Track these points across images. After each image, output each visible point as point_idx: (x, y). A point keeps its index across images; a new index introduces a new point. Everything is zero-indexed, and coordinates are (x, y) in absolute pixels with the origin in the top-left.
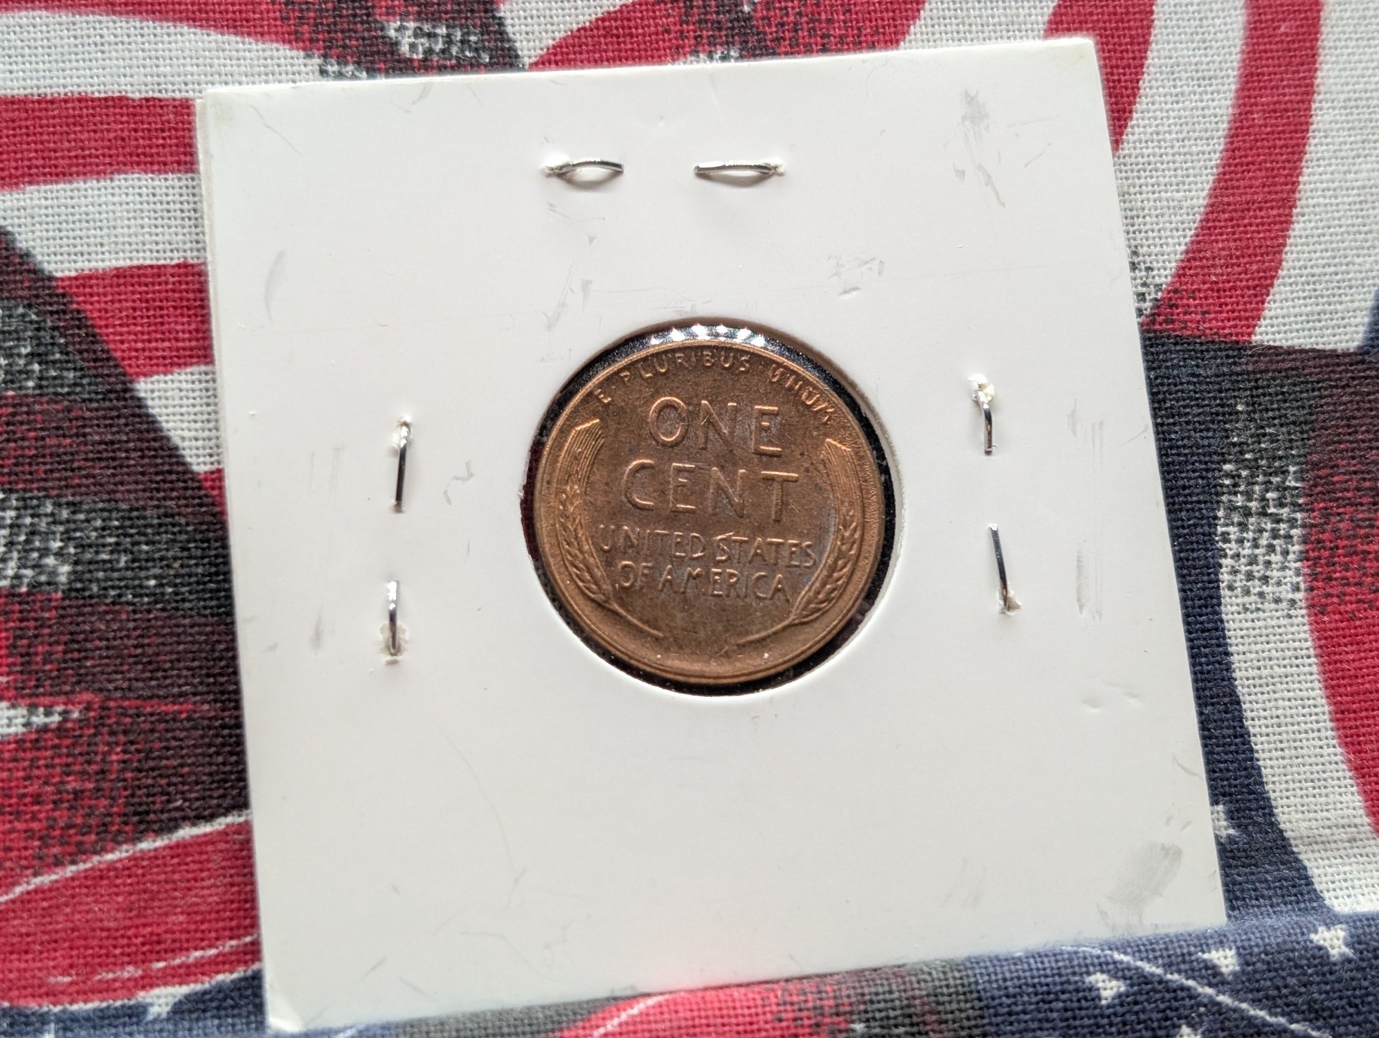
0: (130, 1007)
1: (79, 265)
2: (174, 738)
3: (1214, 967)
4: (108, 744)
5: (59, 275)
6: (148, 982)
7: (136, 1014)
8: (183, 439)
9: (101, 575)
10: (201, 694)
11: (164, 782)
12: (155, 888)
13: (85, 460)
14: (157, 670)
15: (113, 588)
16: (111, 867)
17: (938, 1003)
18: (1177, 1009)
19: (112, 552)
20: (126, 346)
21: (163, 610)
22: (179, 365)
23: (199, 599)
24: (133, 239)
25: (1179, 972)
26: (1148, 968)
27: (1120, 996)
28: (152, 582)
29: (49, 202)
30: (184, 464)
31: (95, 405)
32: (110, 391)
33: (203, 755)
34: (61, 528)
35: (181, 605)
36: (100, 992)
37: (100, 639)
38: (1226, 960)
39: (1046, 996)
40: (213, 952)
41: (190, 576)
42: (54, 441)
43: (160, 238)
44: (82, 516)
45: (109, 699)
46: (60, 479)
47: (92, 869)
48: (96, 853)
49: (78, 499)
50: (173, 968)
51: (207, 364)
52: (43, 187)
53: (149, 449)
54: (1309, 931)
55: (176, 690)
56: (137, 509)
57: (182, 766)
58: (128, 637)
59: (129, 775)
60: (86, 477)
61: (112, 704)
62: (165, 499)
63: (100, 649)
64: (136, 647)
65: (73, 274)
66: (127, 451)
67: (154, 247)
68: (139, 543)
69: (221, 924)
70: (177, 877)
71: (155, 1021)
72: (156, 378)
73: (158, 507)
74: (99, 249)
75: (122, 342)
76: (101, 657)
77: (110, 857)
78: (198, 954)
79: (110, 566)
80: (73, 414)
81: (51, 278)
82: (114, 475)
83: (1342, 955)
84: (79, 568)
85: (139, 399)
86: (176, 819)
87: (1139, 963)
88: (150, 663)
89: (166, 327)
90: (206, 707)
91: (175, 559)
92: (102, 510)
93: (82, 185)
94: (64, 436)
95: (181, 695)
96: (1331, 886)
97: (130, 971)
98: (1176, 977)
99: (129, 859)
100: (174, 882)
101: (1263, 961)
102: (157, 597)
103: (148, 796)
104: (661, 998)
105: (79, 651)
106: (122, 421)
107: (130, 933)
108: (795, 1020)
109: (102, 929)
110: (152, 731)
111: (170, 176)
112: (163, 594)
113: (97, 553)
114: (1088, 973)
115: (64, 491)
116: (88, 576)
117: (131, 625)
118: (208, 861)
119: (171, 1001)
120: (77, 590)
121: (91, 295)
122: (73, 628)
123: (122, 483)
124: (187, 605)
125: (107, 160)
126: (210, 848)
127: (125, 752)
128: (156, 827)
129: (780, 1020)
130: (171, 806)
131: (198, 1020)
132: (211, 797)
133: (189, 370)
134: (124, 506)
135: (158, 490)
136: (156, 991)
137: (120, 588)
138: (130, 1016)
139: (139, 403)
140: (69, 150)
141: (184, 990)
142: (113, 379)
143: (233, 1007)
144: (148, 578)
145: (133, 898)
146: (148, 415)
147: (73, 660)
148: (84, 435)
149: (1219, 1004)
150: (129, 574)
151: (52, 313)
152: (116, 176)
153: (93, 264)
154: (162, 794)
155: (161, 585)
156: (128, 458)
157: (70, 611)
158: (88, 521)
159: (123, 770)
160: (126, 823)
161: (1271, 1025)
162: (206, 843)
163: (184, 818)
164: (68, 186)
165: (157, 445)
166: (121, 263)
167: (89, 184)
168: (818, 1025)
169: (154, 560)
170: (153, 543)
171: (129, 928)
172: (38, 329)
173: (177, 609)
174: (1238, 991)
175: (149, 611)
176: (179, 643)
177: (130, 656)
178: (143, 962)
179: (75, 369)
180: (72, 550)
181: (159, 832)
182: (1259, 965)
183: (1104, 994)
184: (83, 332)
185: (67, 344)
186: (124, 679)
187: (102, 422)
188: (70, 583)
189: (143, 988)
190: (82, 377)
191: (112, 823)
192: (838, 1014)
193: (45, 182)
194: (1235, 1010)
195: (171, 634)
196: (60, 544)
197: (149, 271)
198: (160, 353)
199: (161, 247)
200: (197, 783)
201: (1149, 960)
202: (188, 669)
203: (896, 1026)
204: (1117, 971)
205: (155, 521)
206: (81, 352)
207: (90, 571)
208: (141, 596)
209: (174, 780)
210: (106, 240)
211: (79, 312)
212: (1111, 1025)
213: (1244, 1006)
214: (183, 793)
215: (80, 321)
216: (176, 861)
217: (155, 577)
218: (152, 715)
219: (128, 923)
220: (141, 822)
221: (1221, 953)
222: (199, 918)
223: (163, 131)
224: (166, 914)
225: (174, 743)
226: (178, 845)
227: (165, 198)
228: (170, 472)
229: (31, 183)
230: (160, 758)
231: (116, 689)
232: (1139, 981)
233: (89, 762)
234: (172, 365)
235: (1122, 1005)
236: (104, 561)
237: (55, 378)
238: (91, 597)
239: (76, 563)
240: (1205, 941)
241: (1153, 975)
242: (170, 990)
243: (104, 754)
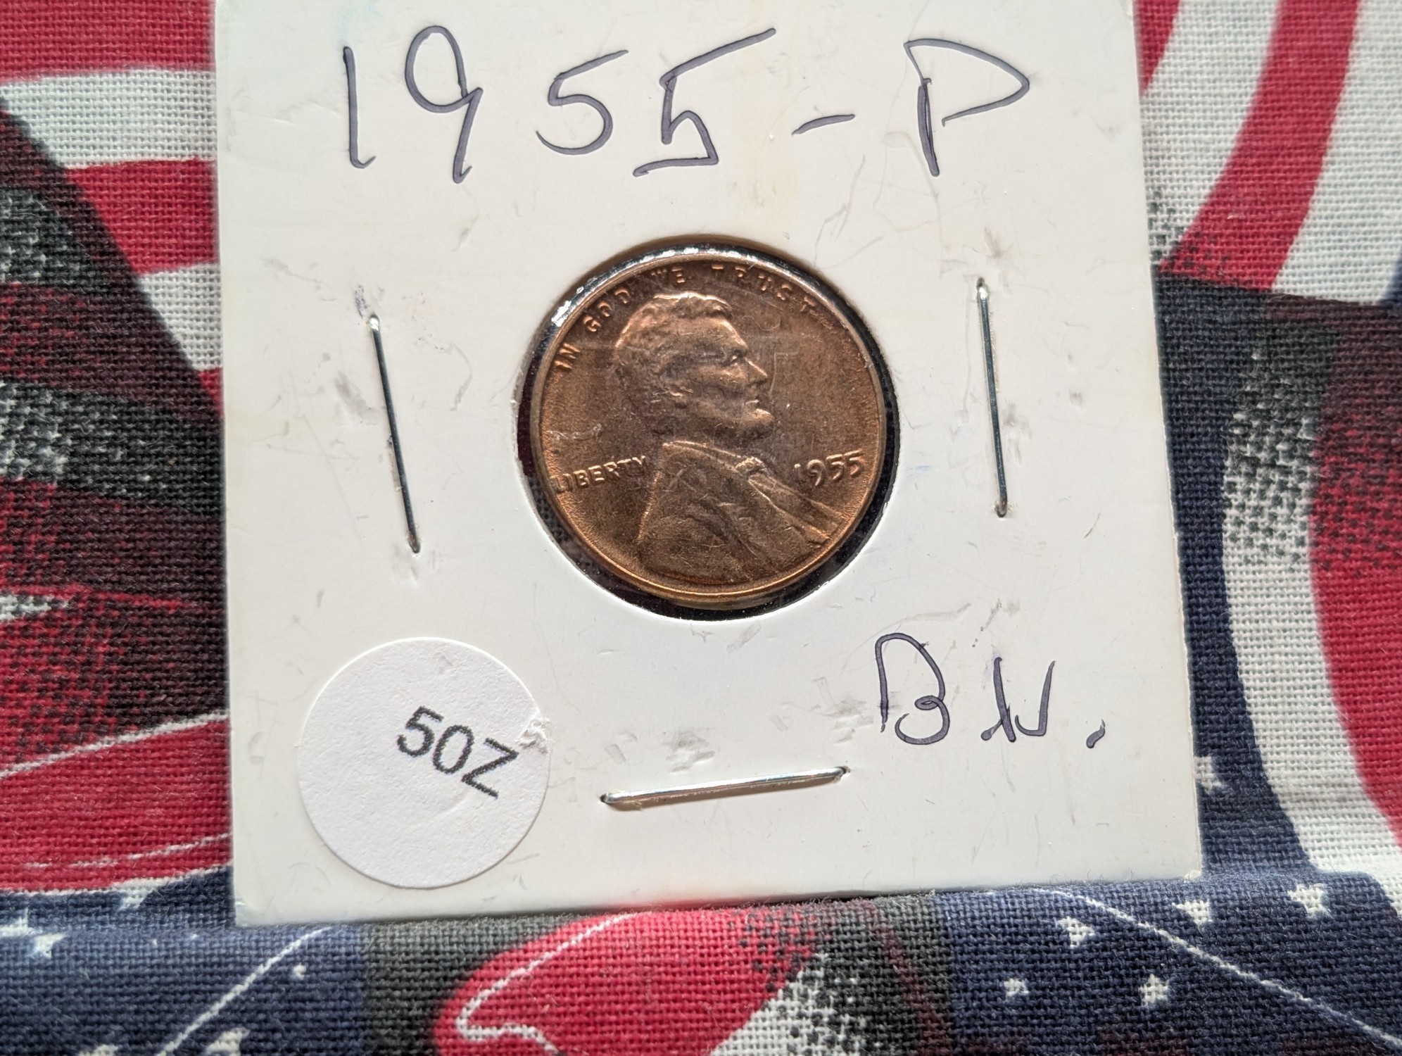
0: (104, 897)
1: (91, 158)
2: (161, 634)
3: (1187, 918)
4: (96, 635)
5: (70, 167)
6: (123, 873)
7: (108, 904)
8: (185, 336)
9: (96, 467)
10: (191, 591)
11: (148, 676)
12: (134, 780)
13: (87, 352)
14: (148, 565)
15: (108, 481)
16: (92, 757)
17: (904, 938)
18: (1146, 958)
19: (108, 446)
20: (132, 241)
21: (156, 505)
22: (184, 262)
23: (192, 497)
24: (146, 135)
25: (1151, 921)
26: (1120, 915)
27: (1089, 941)
28: (147, 478)
29: (64, 94)
30: (184, 362)
31: (99, 298)
32: (114, 285)
33: (188, 651)
34: (60, 420)
35: (174, 502)
36: (75, 880)
37: (93, 531)
38: (1200, 912)
39: (1014, 937)
40: (189, 846)
41: (184, 473)
42: (57, 332)
43: (172, 135)
44: (81, 409)
45: (99, 591)
46: (61, 371)
47: (73, 758)
48: (77, 742)
49: (78, 391)
50: (149, 860)
51: (212, 262)
52: (59, 79)
53: (150, 344)
54: (1287, 889)
55: (165, 586)
56: (136, 404)
57: (167, 661)
58: (120, 531)
59: (115, 667)
60: (88, 369)
61: (101, 596)
62: (163, 395)
63: (92, 541)
64: (128, 541)
65: (84, 166)
66: (128, 346)
67: (166, 144)
68: (136, 438)
69: (197, 820)
70: (156, 770)
71: (127, 912)
72: (160, 274)
73: (156, 403)
74: (111, 143)
75: (129, 237)
76: (92, 549)
77: (91, 747)
78: (174, 847)
79: (105, 460)
80: (77, 306)
81: (62, 170)
82: (114, 369)
83: (1318, 913)
84: (76, 460)
85: (144, 295)
86: (158, 714)
87: (1111, 910)
88: (141, 558)
89: (173, 224)
90: (194, 604)
91: (171, 455)
92: (102, 403)
93: (97, 78)
94: (68, 328)
95: (170, 591)
96: (1317, 845)
97: (106, 861)
98: (1147, 925)
99: (111, 750)
100: (153, 775)
101: (1237, 915)
102: (151, 493)
103: (132, 689)
104: (627, 916)
105: (71, 542)
106: (125, 316)
107: (108, 823)
108: (759, 946)
109: (80, 819)
110: (140, 625)
111: (186, 72)
112: (157, 490)
113: (94, 445)
114: (1059, 917)
115: (65, 383)
116: (84, 468)
117: (124, 519)
118: (188, 756)
119: (145, 892)
120: (72, 482)
121: (101, 189)
122: (66, 519)
123: (122, 378)
124: (181, 502)
125: (124, 54)
126: (191, 744)
127: (111, 644)
128: (138, 720)
129: (745, 945)
130: (155, 700)
131: (169, 913)
132: (195, 694)
133: (194, 267)
134: (123, 400)
135: (157, 386)
136: (131, 882)
137: (115, 481)
138: (104, 906)
139: (142, 298)
140: (87, 43)
141: (159, 882)
142: (118, 274)
143: (206, 902)
144: (143, 473)
145: (113, 789)
146: (150, 311)
147: (64, 550)
148: (87, 328)
149: (1189, 955)
150: (125, 468)
151: (61, 205)
152: (132, 71)
153: (105, 158)
154: (146, 688)
155: (155, 481)
156: (129, 353)
157: (64, 502)
158: (86, 413)
159: (110, 662)
160: (109, 715)
161: (1241, 980)
162: (188, 739)
163: (167, 713)
164: (83, 79)
165: (158, 341)
166: (132, 158)
167: (104, 78)
168: (782, 952)
169: (149, 455)
170: (150, 439)
171: (108, 818)
172: (47, 221)
173: (170, 505)
174: (1210, 944)
175: (142, 506)
176: (170, 540)
177: (121, 549)
178: (120, 853)
179: (81, 262)
180: (69, 442)
181: (141, 726)
182: (1232, 919)
183: (1073, 938)
184: (91, 225)
185: (74, 236)
186: (114, 572)
187: (105, 316)
188: (66, 473)
189: (118, 878)
190: (88, 270)
191: (95, 714)
192: (803, 943)
193: (61, 74)
194: (1205, 963)
195: (163, 530)
196: (58, 435)
197: (160, 166)
198: (167, 250)
199: (172, 143)
200: (181, 679)
201: (1121, 907)
202: (178, 565)
203: (861, 958)
204: (1088, 916)
205: (153, 417)
206: (88, 245)
207: (86, 464)
208: (135, 490)
209: (159, 674)
210: (119, 134)
211: (88, 204)
212: (1078, 970)
213: (1215, 958)
214: (167, 688)
215: (88, 213)
216: (156, 754)
217: (150, 473)
218: (140, 609)
219: (105, 813)
220: (124, 715)
221: (1195, 904)
222: (176, 812)
223: (181, 27)
224: (145, 807)
225: (160, 638)
226: (159, 740)
227: (179, 95)
228: (170, 369)
229: (47, 74)
230: (147, 652)
231: (106, 581)
232: (1109, 927)
233: (76, 653)
234: (177, 261)
235: (1090, 950)
236: (101, 455)
237: (61, 270)
238: (86, 489)
239: (73, 454)
240: (1180, 891)
241: (1124, 922)
242: (144, 881)
243: (91, 645)
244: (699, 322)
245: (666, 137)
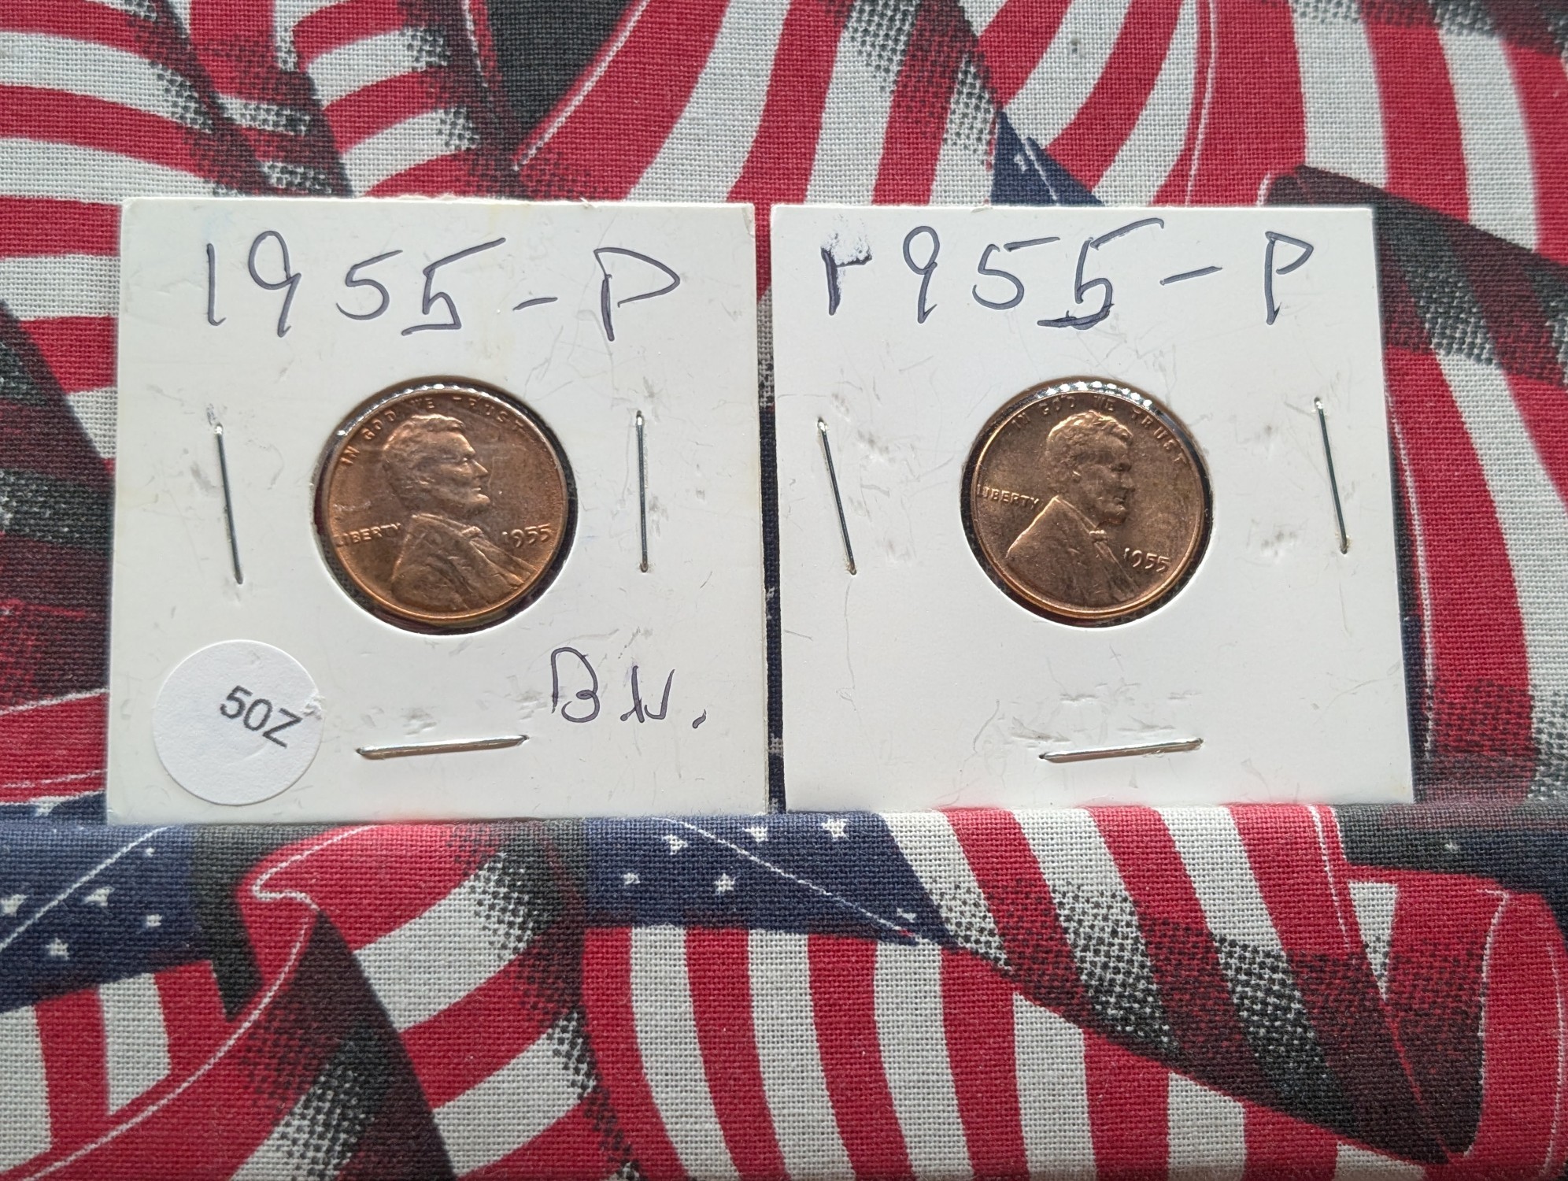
0: (24, 807)
1: (37, 314)
2: (71, 634)
3: (751, 837)
4: (26, 633)
5: (23, 319)
6: (37, 792)
7: (28, 812)
8: (96, 435)
9: (32, 522)
10: (92, 606)
11: (61, 662)
12: (49, 731)
13: (29, 444)
14: (64, 588)
15: (39, 531)
16: (21, 714)
17: (559, 845)
18: (721, 862)
19: (40, 507)
20: (63, 370)
21: (71, 548)
22: (98, 386)
23: (96, 543)
24: (75, 299)
25: (726, 839)
26: (706, 834)
27: (682, 850)
28: (66, 529)
29: (20, 270)
30: (95, 452)
31: (39, 408)
32: (50, 400)
33: (89, 646)
34: (9, 489)
35: (84, 546)
36: (6, 796)
37: (28, 564)
38: (760, 834)
39: (633, 846)
40: (84, 776)
41: (92, 527)
42: (9, 430)
43: (93, 299)
44: (23, 482)
45: (30, 604)
46: (10, 456)
47: (8, 715)
48: (11, 705)
49: (22, 470)
50: (56, 784)
51: (112, 386)
52: (17, 259)
53: (72, 440)
54: (821, 821)
55: (75, 602)
56: (60, 480)
57: (75, 652)
58: (47, 564)
59: (39, 655)
60: (28, 456)
61: (32, 608)
62: (79, 474)
63: (27, 570)
64: (51, 571)
65: (33, 319)
66: (58, 441)
67: (89, 305)
68: (59, 502)
69: (91, 759)
70: (64, 725)
71: (39, 818)
72: (81, 393)
73: (75, 480)
74: (52, 304)
75: (61, 367)
76: (27, 576)
77: (21, 708)
78: (74, 776)
79: (38, 516)
80: (24, 413)
81: (17, 321)
82: (47, 456)
83: (840, 838)
84: (18, 516)
85: (70, 407)
86: (66, 687)
87: (701, 831)
88: (59, 583)
89: (91, 359)
90: (94, 615)
91: (83, 515)
92: (37, 479)
93: (44, 260)
94: (17, 428)
95: (78, 605)
97: (27, 784)
98: (724, 841)
99: (33, 710)
100: (62, 728)
101: (785, 837)
102: (68, 539)
103: (50, 670)
104: (374, 827)
105: (13, 571)
106: (56, 420)
107: (29, 759)
108: (460, 846)
109: (11, 755)
110: (57, 628)
111: (104, 257)
112: (72, 538)
113: (31, 507)
114: (664, 834)
115: (13, 465)
116: (24, 522)
117: (49, 556)
118: (86, 716)
119: (52, 805)
120: (15, 531)
121: (43, 334)
122: (11, 555)
123: (52, 462)
124: (88, 546)
125: (62, 244)
126: (88, 708)
127: (37, 640)
128: (53, 691)
129: (450, 846)
130: (65, 678)
131: (68, 819)
132: (92, 675)
133: (104, 389)
134: (52, 477)
135: (76, 468)
136: (43, 798)
137: (44, 531)
138: (24, 813)
139: (69, 409)
140: (37, 235)
141: (62, 799)
142: (52, 392)
143: (93, 814)
144: (63, 526)
145: (34, 736)
146: (73, 418)
147: (8, 576)
148: (30, 428)
149: (751, 861)
150: (51, 522)
151: (15, 345)
152: (67, 255)
153: (47, 314)
154: (59, 670)
155: (71, 532)
156: (57, 445)
157: (9, 544)
158: (26, 485)
159: (35, 652)
160: (34, 687)
161: (785, 879)
162: (85, 705)
163: (73, 687)
164: (34, 260)
165: (78, 438)
166: (66, 314)
167: (48, 259)
168: (475, 851)
169: (68, 514)
170: (69, 503)
171: (29, 755)
172: (6, 355)
173: (80, 548)
174: (765, 855)
175: (62, 548)
176: (80, 571)
177: (47, 577)
178: (36, 779)
179: (28, 383)
180: (15, 504)
181: (54, 695)
182: (782, 840)
183: (672, 848)
184: (35, 359)
185: (24, 366)
186: (41, 592)
187: (43, 420)
188: (11, 525)
189: (35, 795)
190: (32, 389)
191: (24, 686)
192: (490, 846)
193: (19, 256)
194: (760, 867)
195: (75, 565)
196: (6, 499)
197: (84, 321)
198: (86, 377)
199: (93, 305)
200: (83, 664)
201: (707, 829)
202: (84, 588)
203: (528, 856)
204: (683, 834)
205: (72, 489)
206: (33, 372)
207: (25, 519)
208: (58, 538)
209: (68, 661)
210: (56, 298)
211: (34, 345)
212: (674, 869)
213: (768, 864)
214: (73, 670)
215: (33, 350)
216: (64, 714)
217: (68, 526)
218: (57, 617)
219: (28, 752)
220: (43, 687)
221: (758, 829)
222: (76, 753)
223: (102, 226)
224: (55, 749)
225: (70, 637)
226: (67, 704)
227: (99, 273)
228: (85, 457)
229: (9, 256)
230: (61, 646)
231: (35, 598)
232: (698, 842)
233: (13, 645)
234: (93, 385)
235: (683, 856)
236: (36, 513)
237: (14, 388)
238: (24, 536)
239: (16, 513)
240: (748, 821)
241: (708, 839)
242: (52, 798)
243: (23, 640)
244: (442, 434)
245: (425, 311)
